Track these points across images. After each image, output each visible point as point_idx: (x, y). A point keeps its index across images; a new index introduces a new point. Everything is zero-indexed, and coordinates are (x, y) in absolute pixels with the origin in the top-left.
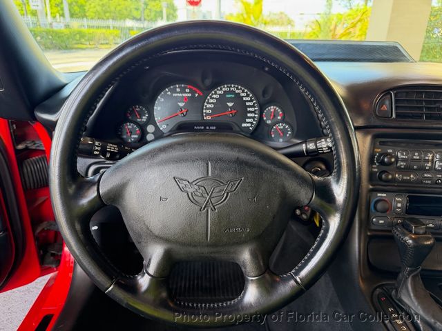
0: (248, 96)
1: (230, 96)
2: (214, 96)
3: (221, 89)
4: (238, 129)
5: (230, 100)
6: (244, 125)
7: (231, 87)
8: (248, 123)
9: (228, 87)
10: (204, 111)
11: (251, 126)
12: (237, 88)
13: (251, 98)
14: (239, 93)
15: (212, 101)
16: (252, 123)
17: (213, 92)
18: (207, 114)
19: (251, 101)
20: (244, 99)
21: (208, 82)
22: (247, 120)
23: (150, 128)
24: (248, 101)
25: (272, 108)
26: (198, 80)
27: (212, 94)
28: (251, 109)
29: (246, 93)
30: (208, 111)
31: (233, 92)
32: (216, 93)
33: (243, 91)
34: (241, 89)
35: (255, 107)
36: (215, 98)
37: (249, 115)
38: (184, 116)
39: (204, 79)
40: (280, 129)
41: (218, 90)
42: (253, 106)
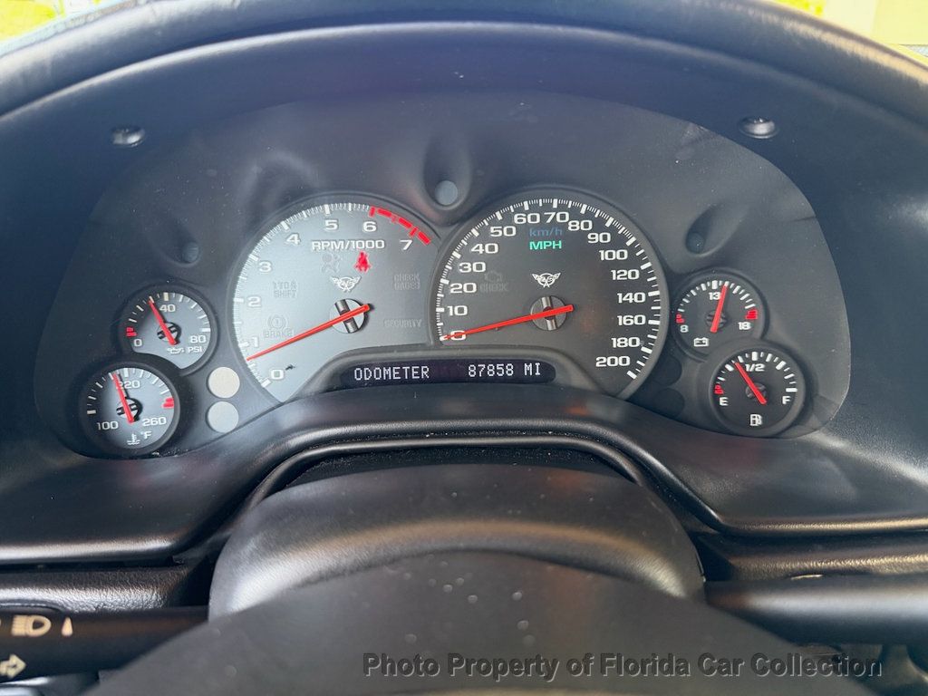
0: (618, 242)
1: (543, 245)
2: (479, 248)
3: (508, 219)
4: (577, 380)
5: (547, 261)
6: (603, 362)
7: (548, 207)
8: (619, 352)
9: (533, 208)
10: (440, 310)
11: (633, 367)
12: (575, 215)
13: (632, 249)
14: (582, 235)
15: (471, 267)
16: (635, 354)
17: (475, 232)
18: (451, 322)
19: (633, 262)
20: (604, 255)
21: (451, 195)
22: (617, 343)
23: (222, 381)
24: (617, 265)
25: (714, 289)
26: (414, 191)
27: (472, 241)
28: (631, 298)
29: (613, 229)
30: (453, 311)
31: (558, 231)
32: (484, 238)
33: (599, 226)
34: (589, 215)
35: (648, 287)
36: (484, 257)
37: (623, 320)
38: (357, 329)
39: (433, 179)
40: (752, 375)
41: (494, 222)
42: (641, 285)
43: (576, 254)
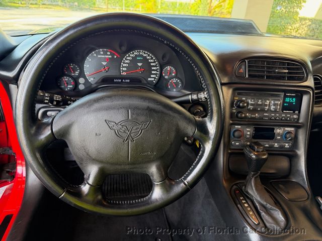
0: (152, 58)
1: (139, 58)
2: (128, 58)
3: (133, 53)
4: (145, 82)
5: (140, 61)
6: (149, 79)
7: (140, 52)
8: (152, 78)
9: (138, 52)
10: (121, 69)
11: (154, 80)
12: (145, 53)
13: (154, 60)
14: (146, 57)
15: (126, 61)
16: (155, 78)
17: (127, 55)
18: (123, 71)
19: (154, 62)
20: (150, 61)
21: (124, 49)
22: (152, 76)
23: (81, 80)
24: (152, 62)
25: (168, 68)
26: (118, 49)
27: (127, 57)
28: (154, 68)
29: (151, 56)
30: (124, 69)
31: (141, 56)
32: (129, 56)
33: (149, 55)
34: (147, 53)
36: (129, 60)
37: (153, 72)
38: (107, 72)
39: (121, 46)
40: (174, 83)
41: (131, 54)
42: (156, 66)
43: (145, 60)
